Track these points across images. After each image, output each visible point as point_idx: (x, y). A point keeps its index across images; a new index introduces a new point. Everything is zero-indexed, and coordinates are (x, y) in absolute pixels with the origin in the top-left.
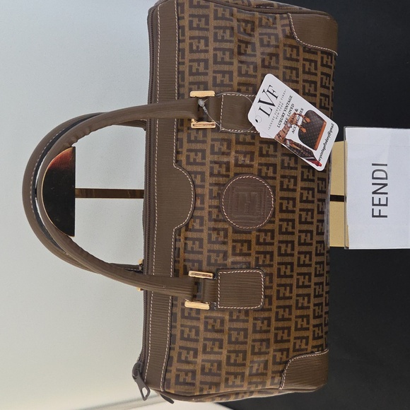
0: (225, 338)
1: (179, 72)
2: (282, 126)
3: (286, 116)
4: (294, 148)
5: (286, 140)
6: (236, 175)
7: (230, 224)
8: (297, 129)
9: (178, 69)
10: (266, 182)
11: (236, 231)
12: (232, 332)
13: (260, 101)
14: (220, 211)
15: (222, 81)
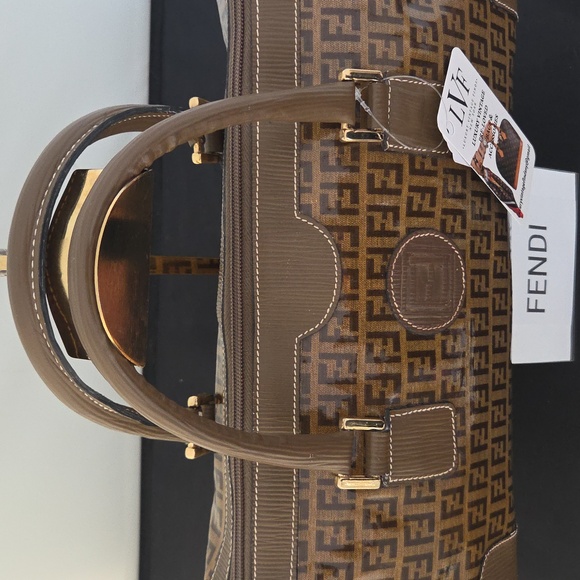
0: (400, 536)
1: (301, 33)
2: (478, 143)
3: (481, 127)
4: (494, 185)
5: (483, 168)
6: (410, 231)
7: (404, 324)
8: (494, 150)
9: (299, 26)
10: (454, 244)
11: (412, 337)
12: (411, 523)
13: (450, 96)
14: (387, 300)
15: (385, 54)
